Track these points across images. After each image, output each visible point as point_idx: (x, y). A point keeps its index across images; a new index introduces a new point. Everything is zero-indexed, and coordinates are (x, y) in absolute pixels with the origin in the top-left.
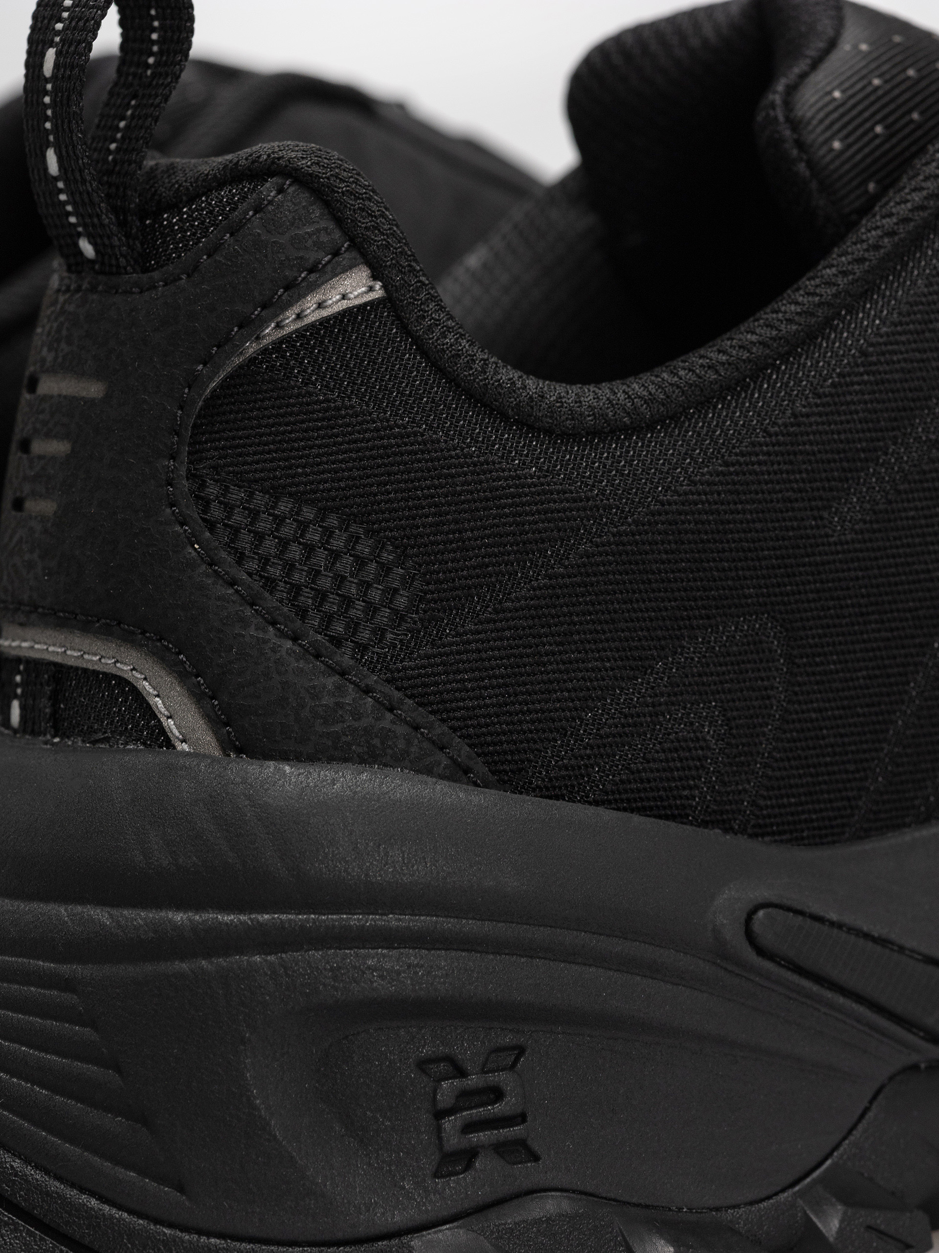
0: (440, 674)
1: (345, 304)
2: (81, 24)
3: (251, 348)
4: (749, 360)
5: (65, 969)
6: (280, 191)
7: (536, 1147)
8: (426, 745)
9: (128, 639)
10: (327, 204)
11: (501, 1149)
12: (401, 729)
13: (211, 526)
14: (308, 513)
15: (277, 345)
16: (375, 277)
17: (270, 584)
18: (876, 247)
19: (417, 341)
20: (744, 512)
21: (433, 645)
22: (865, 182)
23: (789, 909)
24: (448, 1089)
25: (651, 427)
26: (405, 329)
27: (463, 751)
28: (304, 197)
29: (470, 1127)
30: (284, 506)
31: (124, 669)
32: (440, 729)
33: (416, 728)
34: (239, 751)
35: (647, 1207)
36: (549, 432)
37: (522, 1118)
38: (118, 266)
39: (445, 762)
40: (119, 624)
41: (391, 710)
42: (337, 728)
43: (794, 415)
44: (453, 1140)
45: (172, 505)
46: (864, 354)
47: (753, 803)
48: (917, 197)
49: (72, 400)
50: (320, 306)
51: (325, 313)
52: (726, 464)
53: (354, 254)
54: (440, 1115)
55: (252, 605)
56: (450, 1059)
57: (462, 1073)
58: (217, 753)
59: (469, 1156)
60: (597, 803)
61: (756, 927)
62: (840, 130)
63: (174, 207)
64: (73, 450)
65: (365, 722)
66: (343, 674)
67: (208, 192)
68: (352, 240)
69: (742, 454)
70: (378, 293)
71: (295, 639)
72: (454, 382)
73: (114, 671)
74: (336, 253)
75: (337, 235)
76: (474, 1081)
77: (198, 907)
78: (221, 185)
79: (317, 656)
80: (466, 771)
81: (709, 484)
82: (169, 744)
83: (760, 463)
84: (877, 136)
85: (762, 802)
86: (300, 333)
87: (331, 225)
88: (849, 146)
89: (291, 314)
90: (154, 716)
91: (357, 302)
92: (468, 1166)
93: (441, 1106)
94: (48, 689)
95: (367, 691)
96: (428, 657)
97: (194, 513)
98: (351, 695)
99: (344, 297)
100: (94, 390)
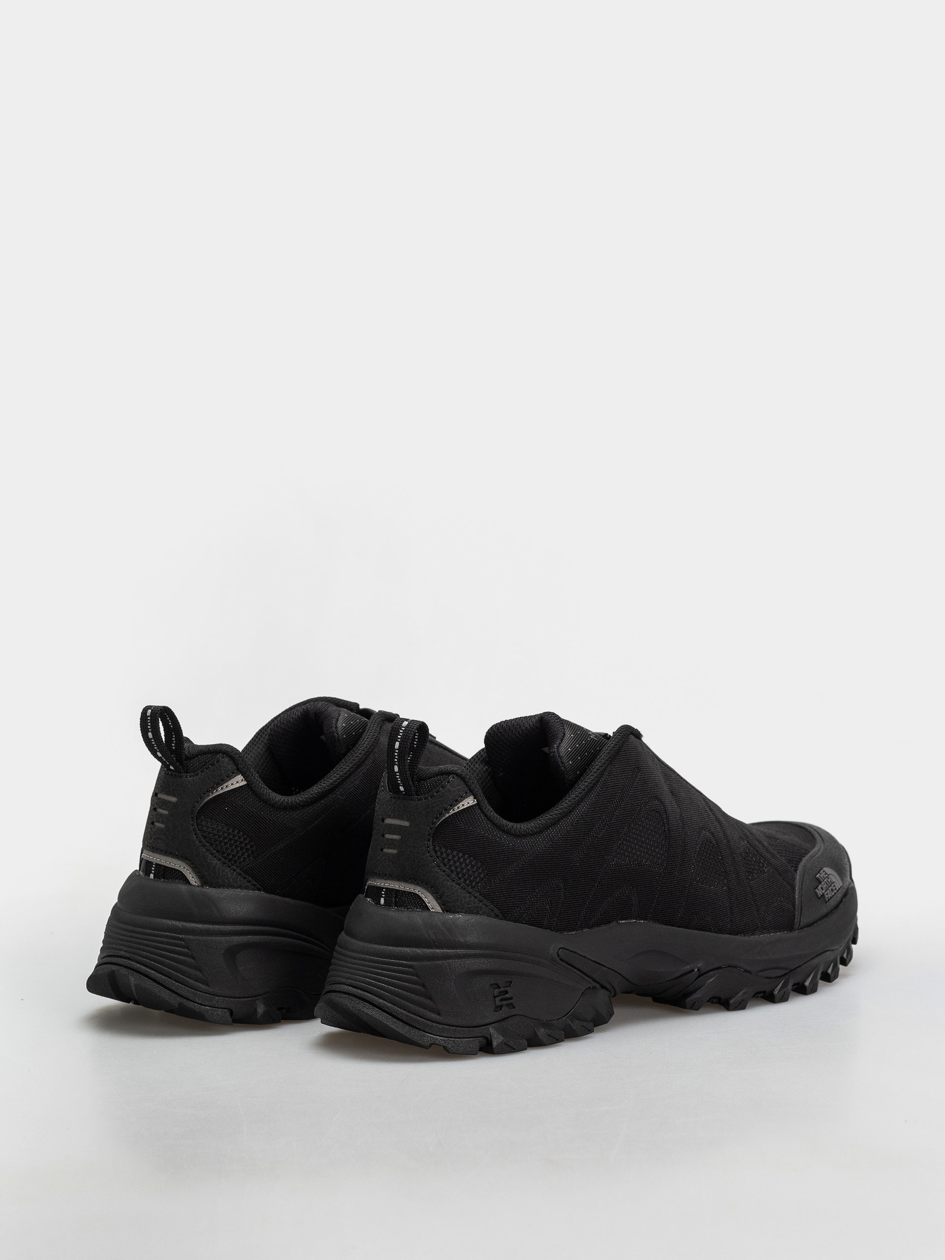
0: (491, 893)
1: (469, 805)
2: (407, 737)
3: (447, 815)
4: (557, 818)
5: (409, 963)
6: (453, 778)
7: (515, 1005)
8: (489, 910)
9: (418, 884)
10: (464, 781)
11: (507, 1005)
12: (484, 906)
13: (438, 857)
14: (461, 855)
15: (452, 815)
16: (475, 798)
17: (452, 871)
18: (584, 790)
19: (484, 813)
20: (556, 854)
21: (490, 886)
22: (577, 771)
23: (566, 949)
24: (496, 992)
25: (536, 834)
26: (482, 811)
27: (497, 911)
28: (459, 780)
29: (501, 1000)
30: (455, 853)
31: (416, 892)
32: (492, 906)
33: (487, 906)
34: (447, 911)
35: (537, 1020)
36: (513, 835)
37: (512, 998)
38: (411, 794)
39: (494, 914)
40: (415, 881)
41: (481, 902)
42: (470, 906)
43: (567, 831)
44: (498, 1003)
45: (429, 852)
46: (582, 816)
47: (556, 924)
48: (592, 777)
49: (400, 826)
50: (463, 805)
51: (464, 807)
52: (553, 843)
53: (471, 793)
54: (495, 997)
55: (449, 876)
56: (497, 984)
57: (499, 988)
58: (441, 911)
59: (501, 1007)
60: (524, 924)
61: (559, 953)
62: (571, 759)
63: (425, 780)
64: (401, 838)
65: (476, 904)
66: (470, 893)
67: (434, 777)
68: (470, 790)
69: (556, 840)
70: (476, 802)
71: (459, 885)
72: (493, 823)
73: (413, 892)
74: (466, 793)
75: (467, 788)
76: (502, 989)
77: (442, 948)
78: (437, 775)
79: (464, 889)
80: (498, 916)
81: (549, 847)
82: (429, 910)
83: (560, 842)
84: (579, 760)
85: (558, 923)
86: (458, 812)
87: (465, 786)
88: (573, 763)
89: (456, 807)
90: (424, 902)
91: (471, 804)
92: (501, 1009)
93: (495, 995)
94: (394, 896)
95: (476, 897)
96: (489, 889)
97: (434, 854)
98: (473, 898)
99: (468, 803)
100: (407, 824)
